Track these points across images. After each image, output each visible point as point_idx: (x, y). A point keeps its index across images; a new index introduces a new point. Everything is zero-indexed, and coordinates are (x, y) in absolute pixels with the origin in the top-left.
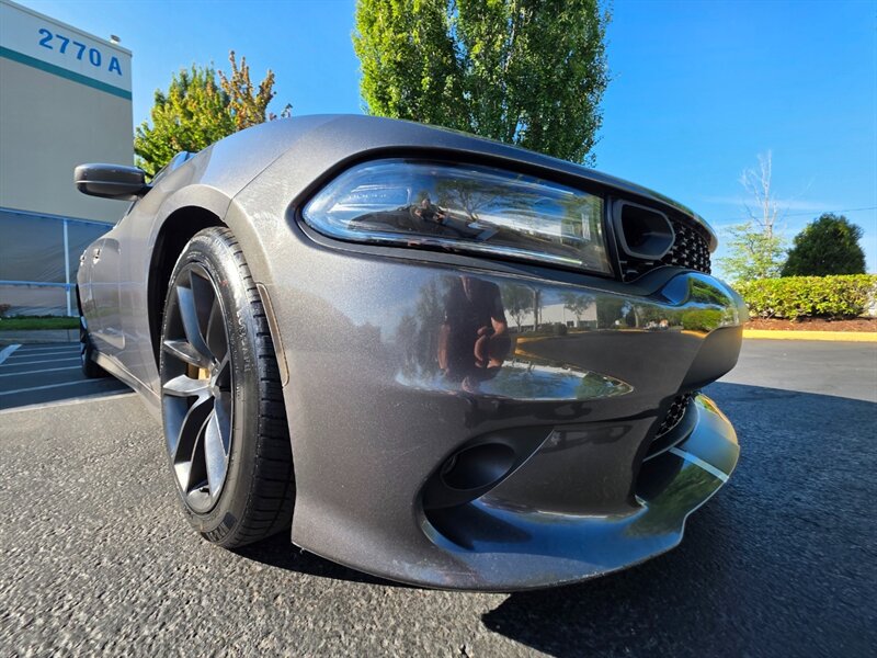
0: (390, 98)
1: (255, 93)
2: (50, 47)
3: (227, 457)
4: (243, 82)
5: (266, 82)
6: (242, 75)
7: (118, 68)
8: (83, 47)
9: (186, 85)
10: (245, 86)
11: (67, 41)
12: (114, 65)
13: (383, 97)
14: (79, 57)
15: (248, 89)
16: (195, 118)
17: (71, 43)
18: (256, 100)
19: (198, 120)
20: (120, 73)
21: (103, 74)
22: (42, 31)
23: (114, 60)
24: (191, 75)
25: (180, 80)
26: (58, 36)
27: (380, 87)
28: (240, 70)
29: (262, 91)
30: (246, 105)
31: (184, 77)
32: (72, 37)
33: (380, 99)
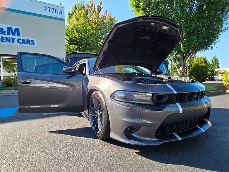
0: (140, 6)
1: (96, 8)
2: (47, 11)
3: (102, 126)
4: (93, 6)
5: (99, 5)
6: (92, 4)
7: (61, 13)
8: (54, 9)
9: (76, 8)
10: (93, 7)
11: (50, 8)
12: (61, 12)
13: (138, 7)
14: (53, 12)
15: (94, 8)
16: (79, 20)
17: (51, 8)
18: (97, 11)
19: (80, 21)
20: (62, 14)
21: (58, 16)
22: (45, 7)
23: (61, 10)
24: (77, 4)
25: (74, 7)
26: (48, 7)
27: (137, 3)
28: (92, 3)
29: (98, 8)
30: (93, 13)
31: (76, 5)
32: (51, 7)
33: (136, 7)
